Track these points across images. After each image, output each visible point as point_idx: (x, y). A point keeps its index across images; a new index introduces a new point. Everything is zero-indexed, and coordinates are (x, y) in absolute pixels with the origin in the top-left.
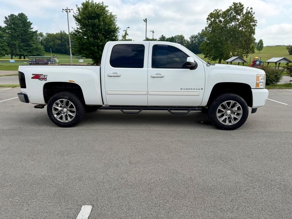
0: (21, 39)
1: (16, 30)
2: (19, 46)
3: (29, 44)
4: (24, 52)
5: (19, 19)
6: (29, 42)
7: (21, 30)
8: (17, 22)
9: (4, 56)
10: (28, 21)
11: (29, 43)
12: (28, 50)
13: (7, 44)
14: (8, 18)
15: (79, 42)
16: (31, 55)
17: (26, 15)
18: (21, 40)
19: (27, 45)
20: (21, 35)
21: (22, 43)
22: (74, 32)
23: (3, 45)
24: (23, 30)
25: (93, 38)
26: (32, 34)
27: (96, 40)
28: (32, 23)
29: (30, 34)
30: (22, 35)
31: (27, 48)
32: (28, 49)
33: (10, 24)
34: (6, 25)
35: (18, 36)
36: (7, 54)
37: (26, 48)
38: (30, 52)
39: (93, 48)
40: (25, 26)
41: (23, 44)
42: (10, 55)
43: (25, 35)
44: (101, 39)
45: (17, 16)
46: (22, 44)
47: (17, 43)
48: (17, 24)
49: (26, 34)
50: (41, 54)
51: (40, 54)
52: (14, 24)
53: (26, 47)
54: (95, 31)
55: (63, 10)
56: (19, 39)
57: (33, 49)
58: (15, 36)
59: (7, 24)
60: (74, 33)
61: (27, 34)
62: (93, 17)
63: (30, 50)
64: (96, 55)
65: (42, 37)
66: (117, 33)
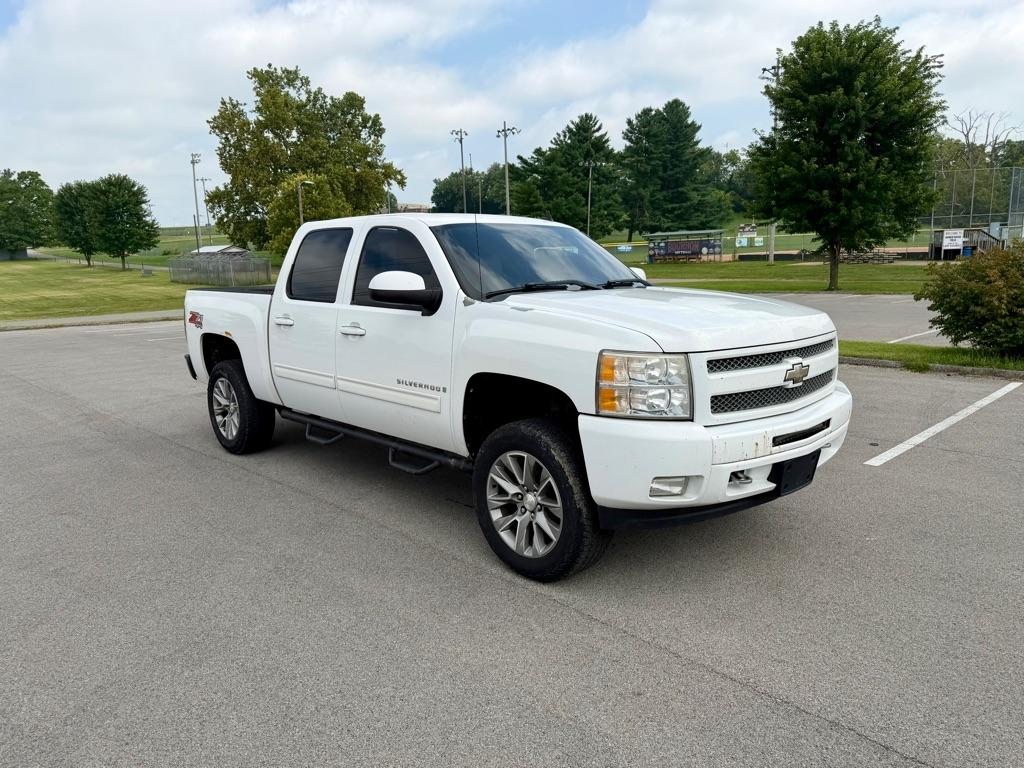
0: (661, 179)
1: (652, 152)
2: (652, 203)
3: (682, 193)
4: (663, 219)
5: (665, 119)
6: (683, 185)
7: (665, 151)
8: (655, 129)
9: (609, 234)
10: (690, 121)
11: (680, 189)
12: (676, 212)
13: (620, 200)
14: (635, 122)
15: (769, 179)
16: (682, 225)
17: (687, 105)
18: (660, 182)
19: (675, 195)
20: (661, 169)
21: (660, 191)
22: (760, 143)
23: (610, 202)
24: (672, 151)
25: (815, 159)
26: (694, 159)
27: (830, 165)
28: (699, 127)
29: (687, 161)
30: (665, 169)
31: (675, 205)
32: (674, 209)
33: (637, 138)
34: (628, 144)
35: (654, 172)
36: (619, 228)
37: (670, 206)
38: (680, 217)
39: (813, 195)
40: (677, 138)
41: (664, 193)
42: (626, 231)
43: (675, 166)
44: (850, 158)
45: (661, 110)
46: (659, 196)
47: (646, 193)
48: (655, 136)
49: (677, 162)
50: (711, 221)
51: (709, 222)
52: (647, 135)
53: (671, 202)
54: (831, 132)
55: (764, 70)
56: (656, 180)
57: (690, 207)
58: (646, 173)
59: (630, 140)
60: (759, 149)
61: (681, 161)
62: (827, 80)
63: (683, 210)
64: (826, 218)
65: (734, 164)
66: (935, 125)
